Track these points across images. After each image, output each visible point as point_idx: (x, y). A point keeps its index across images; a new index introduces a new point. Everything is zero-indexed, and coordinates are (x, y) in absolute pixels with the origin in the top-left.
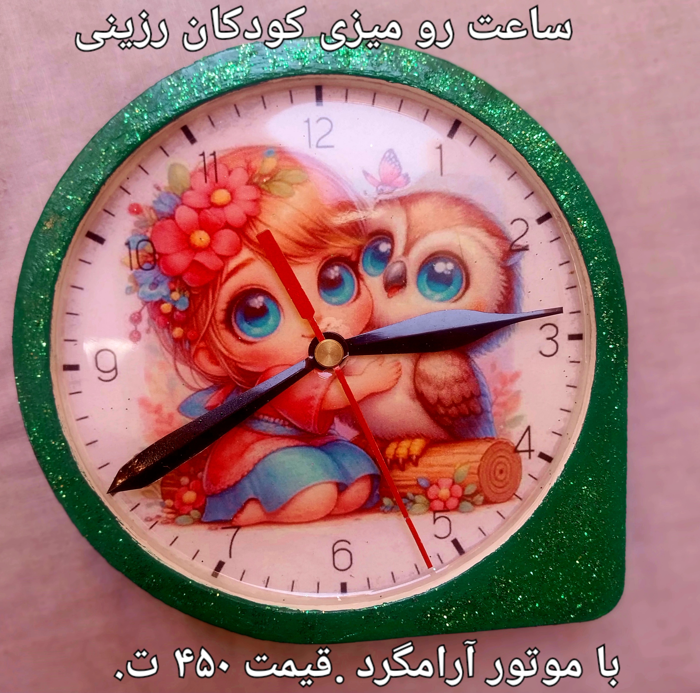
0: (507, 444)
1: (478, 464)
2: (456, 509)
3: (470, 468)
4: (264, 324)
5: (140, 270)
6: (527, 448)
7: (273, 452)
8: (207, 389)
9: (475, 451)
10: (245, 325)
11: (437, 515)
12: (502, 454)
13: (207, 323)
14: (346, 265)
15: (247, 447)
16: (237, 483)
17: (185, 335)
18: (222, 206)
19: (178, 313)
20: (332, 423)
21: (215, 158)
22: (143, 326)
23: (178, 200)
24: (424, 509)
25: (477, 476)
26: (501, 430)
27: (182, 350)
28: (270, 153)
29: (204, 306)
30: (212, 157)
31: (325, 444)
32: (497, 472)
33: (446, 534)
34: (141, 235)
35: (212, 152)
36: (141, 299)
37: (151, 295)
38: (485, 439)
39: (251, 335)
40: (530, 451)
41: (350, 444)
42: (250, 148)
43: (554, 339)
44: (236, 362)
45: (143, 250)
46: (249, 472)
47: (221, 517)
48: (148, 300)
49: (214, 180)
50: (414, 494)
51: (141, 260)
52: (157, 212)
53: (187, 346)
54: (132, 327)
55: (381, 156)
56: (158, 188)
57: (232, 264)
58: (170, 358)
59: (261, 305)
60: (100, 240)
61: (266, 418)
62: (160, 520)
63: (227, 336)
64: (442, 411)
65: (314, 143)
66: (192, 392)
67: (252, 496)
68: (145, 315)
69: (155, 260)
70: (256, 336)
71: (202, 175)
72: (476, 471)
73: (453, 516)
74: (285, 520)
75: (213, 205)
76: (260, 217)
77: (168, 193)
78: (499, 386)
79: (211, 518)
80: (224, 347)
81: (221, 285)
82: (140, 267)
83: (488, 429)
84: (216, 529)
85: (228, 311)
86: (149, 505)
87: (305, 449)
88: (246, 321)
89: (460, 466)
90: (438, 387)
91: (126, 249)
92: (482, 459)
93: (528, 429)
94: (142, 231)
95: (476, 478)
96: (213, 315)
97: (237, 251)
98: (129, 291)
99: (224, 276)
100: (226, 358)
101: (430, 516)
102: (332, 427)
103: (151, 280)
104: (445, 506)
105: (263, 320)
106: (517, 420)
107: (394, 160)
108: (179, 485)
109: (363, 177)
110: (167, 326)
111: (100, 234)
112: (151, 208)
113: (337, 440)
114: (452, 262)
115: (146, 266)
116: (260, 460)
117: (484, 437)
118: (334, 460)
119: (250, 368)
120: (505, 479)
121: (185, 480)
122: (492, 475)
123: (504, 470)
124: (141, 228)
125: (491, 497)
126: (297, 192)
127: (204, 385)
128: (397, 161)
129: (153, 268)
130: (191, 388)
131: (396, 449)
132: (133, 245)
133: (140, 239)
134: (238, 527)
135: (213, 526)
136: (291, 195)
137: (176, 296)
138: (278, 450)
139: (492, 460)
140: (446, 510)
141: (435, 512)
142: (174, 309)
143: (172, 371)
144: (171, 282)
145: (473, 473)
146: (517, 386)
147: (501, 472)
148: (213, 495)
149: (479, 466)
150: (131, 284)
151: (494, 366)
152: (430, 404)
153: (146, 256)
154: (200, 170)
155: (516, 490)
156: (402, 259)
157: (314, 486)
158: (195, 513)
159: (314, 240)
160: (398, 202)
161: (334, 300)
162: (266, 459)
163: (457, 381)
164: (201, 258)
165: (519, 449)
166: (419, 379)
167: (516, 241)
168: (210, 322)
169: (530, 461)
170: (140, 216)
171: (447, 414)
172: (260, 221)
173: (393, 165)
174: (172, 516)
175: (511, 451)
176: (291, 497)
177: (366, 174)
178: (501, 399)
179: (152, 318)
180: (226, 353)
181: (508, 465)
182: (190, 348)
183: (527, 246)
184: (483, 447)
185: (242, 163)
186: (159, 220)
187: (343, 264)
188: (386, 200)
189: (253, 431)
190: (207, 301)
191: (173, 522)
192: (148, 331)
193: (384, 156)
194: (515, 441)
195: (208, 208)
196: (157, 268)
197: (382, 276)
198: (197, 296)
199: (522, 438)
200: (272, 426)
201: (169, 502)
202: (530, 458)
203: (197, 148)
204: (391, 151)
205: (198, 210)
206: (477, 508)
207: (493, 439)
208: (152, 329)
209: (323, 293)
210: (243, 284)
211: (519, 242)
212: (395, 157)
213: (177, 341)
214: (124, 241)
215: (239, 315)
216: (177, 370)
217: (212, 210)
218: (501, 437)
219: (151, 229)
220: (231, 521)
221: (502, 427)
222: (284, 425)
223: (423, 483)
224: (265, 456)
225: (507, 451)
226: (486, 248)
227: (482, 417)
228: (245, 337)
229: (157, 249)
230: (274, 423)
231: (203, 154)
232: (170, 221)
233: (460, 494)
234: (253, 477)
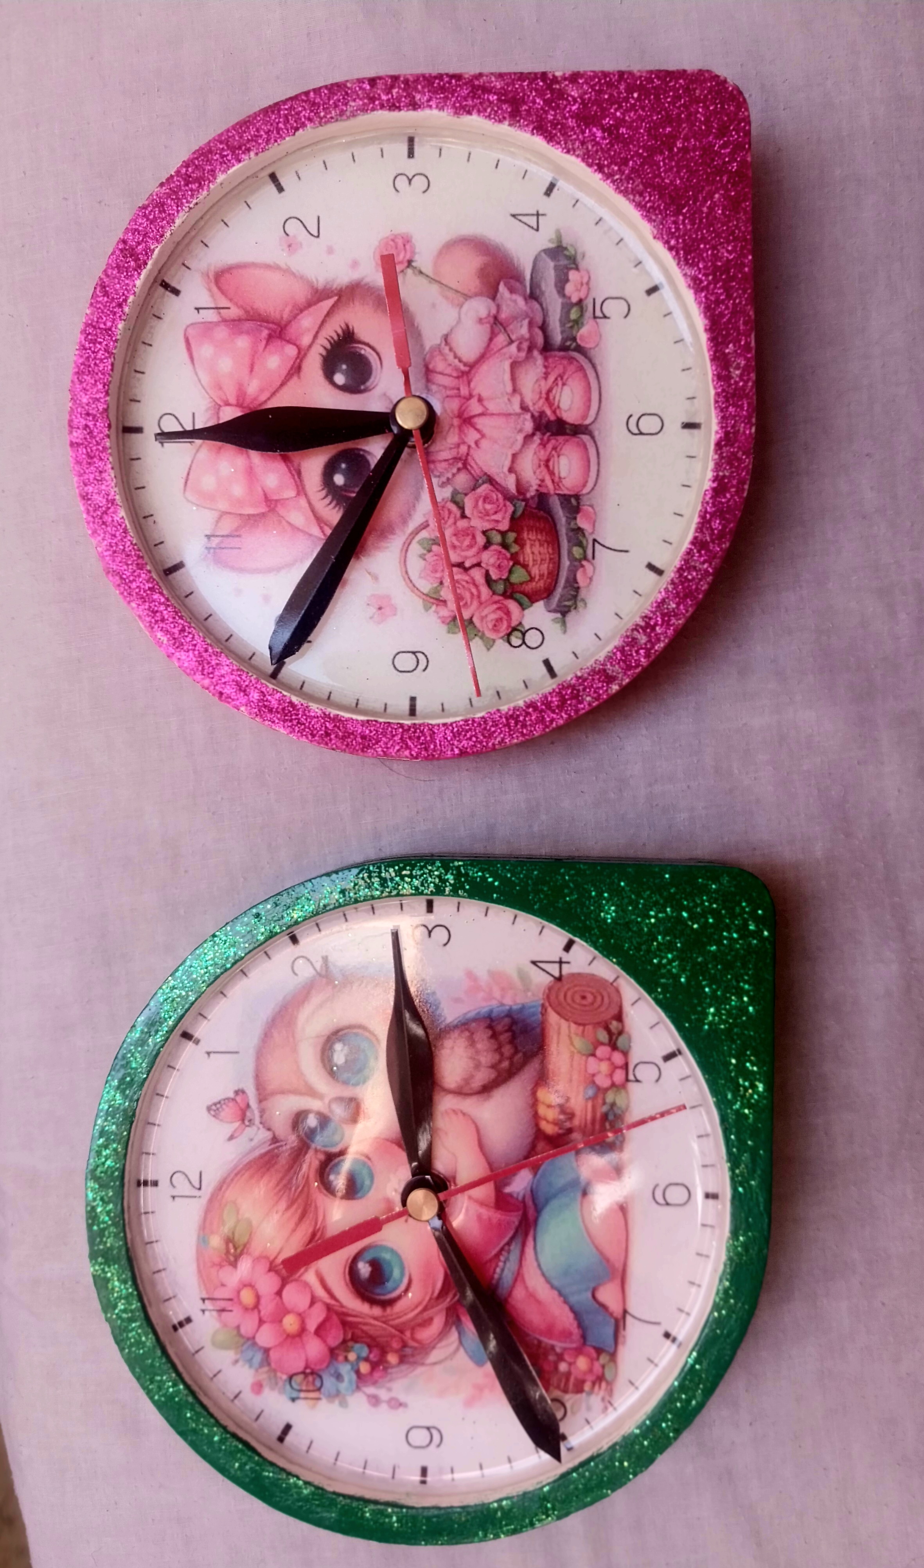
0: (550, 989)
1: (573, 1026)
2: (625, 1054)
3: (577, 1034)
4: (389, 1263)
5: (323, 1390)
6: (557, 966)
7: (539, 1266)
8: (459, 1333)
9: (556, 1028)
10: (389, 1285)
11: (631, 1077)
12: (561, 997)
13: (384, 1326)
14: (329, 1167)
15: (531, 1296)
16: (572, 1309)
17: (396, 1351)
18: (258, 1298)
19: (372, 1356)
20: (510, 1195)
21: (209, 1299)
22: (383, 1394)
23: (250, 1343)
24: (623, 1092)
25: (587, 1027)
26: (533, 995)
27: (413, 1355)
28: (204, 1241)
29: (365, 1328)
30: (206, 1302)
31: (535, 1205)
32: (584, 1002)
33: (656, 1069)
34: (284, 1385)
35: (201, 1302)
36: (353, 1392)
37: (350, 1381)
38: (543, 1015)
39: (401, 1281)
40: (561, 962)
41: (538, 1176)
42: (198, 1260)
43: (430, 928)
44: (431, 1299)
45: (300, 1384)
46: (560, 1294)
47: (610, 1330)
48: (354, 1386)
49: (230, 1302)
50: (604, 1103)
51: (311, 1388)
52: (261, 1365)
53: (408, 1351)
54: (384, 1407)
55: (213, 1119)
56: (236, 1362)
57: (320, 1292)
58: (420, 1370)
59: (367, 1265)
60: (288, 1428)
61: (498, 1270)
62: (607, 1398)
63: (399, 1306)
64: (505, 1064)
65: (196, 1193)
66: (462, 1350)
67: (589, 1295)
68: (371, 1390)
69: (312, 1373)
70: (402, 1274)
71: (224, 1314)
72: (581, 1028)
73: (634, 1059)
74: (622, 1259)
75: (257, 1306)
76: (272, 1258)
77: (242, 1352)
78: (481, 995)
79: (610, 1341)
80: (413, 1310)
81: (342, 1306)
82: (319, 1389)
83: (532, 1010)
84: (624, 1337)
85: (372, 1302)
86: (589, 1409)
87: (539, 1228)
88: (384, 1283)
89: (574, 1046)
90: (477, 1066)
91: (299, 1403)
92: (567, 1020)
93: (534, 963)
94: (281, 1384)
95: (589, 1028)
96: (376, 1318)
97: (306, 1285)
98: (344, 1404)
99: (333, 1302)
100: (425, 1309)
101: (632, 1086)
102: (515, 1195)
103: (333, 1380)
104: (621, 1067)
105: (385, 1266)
106: (523, 976)
107: (218, 1106)
108: (568, 1375)
109: (234, 1141)
110: (385, 1369)
111: (281, 1427)
112: (257, 1370)
113: (532, 1191)
114: (333, 1043)
115: (318, 1383)
116: (548, 1281)
117: (540, 1016)
118: (555, 1196)
119: (439, 1284)
120: (592, 994)
121: (563, 1367)
122: (587, 1008)
123: (583, 994)
124: (276, 1384)
125: (614, 1011)
126: (247, 1215)
127: (454, 1335)
128: (219, 1102)
129: (320, 1377)
130: (457, 1350)
131: (548, 1122)
132: (295, 1395)
133: (288, 1387)
134: (625, 1312)
135: (620, 1340)
136: (249, 1223)
137: (352, 1356)
138: (537, 1259)
139: (568, 1008)
140: (626, 1066)
141: (627, 1080)
142: (366, 1359)
143: (437, 1368)
144: (336, 1359)
145: (583, 1031)
146: (482, 974)
147: (584, 998)
148: (584, 1337)
149: (576, 1023)
150: (337, 1402)
151: (457, 1000)
152: (497, 1078)
153: (308, 1382)
154: (220, 1316)
155: (606, 981)
156: (327, 1101)
157: (583, 1222)
158: (604, 1359)
159: (300, 1201)
160: (264, 1103)
161: (367, 1182)
162: (547, 1274)
163: (472, 1042)
164: (312, 1326)
165: (557, 974)
166: (466, 1090)
167: (315, 969)
168: (384, 1322)
169: (573, 963)
170: (264, 1383)
171: (511, 1058)
172: (276, 1258)
173: (224, 1107)
174: (604, 1384)
175: (559, 984)
176: (594, 1250)
177: (231, 1138)
178: (497, 994)
179: (375, 1383)
180: (420, 1309)
181: (576, 989)
182: (411, 1347)
183: (323, 958)
184: (553, 1018)
185: (214, 1271)
186: (269, 1364)
187: (328, 1169)
188: (261, 1117)
189: (513, 1287)
190: (360, 1323)
191: (610, 1384)
192: (389, 1390)
193: (214, 1116)
194: (548, 979)
195: (259, 1312)
196: (321, 1373)
197: (344, 1126)
198: (353, 1334)
199: (544, 970)
200: (508, 1265)
201: (587, 1386)
202: (568, 963)
203: (196, 1316)
204: (209, 1109)
205: (261, 1322)
206: (627, 1029)
207: (543, 1006)
208: (388, 1385)
209: (359, 1195)
210: (343, 1283)
211: (318, 966)
212: (215, 1104)
213: (402, 1360)
214: (290, 1403)
215: (378, 1291)
216: (435, 1364)
217: (261, 1307)
218: (541, 996)
219: (279, 1374)
220: (617, 1321)
221: (529, 994)
222: (509, 1252)
223: (591, 1092)
224: (543, 1275)
225: (559, 989)
226: (321, 1006)
227: (516, 1017)
228: (403, 1287)
229: (301, 1369)
230: (505, 1262)
231: (203, 1311)
232: (272, 1353)
233: (607, 1049)
234: (566, 1291)
